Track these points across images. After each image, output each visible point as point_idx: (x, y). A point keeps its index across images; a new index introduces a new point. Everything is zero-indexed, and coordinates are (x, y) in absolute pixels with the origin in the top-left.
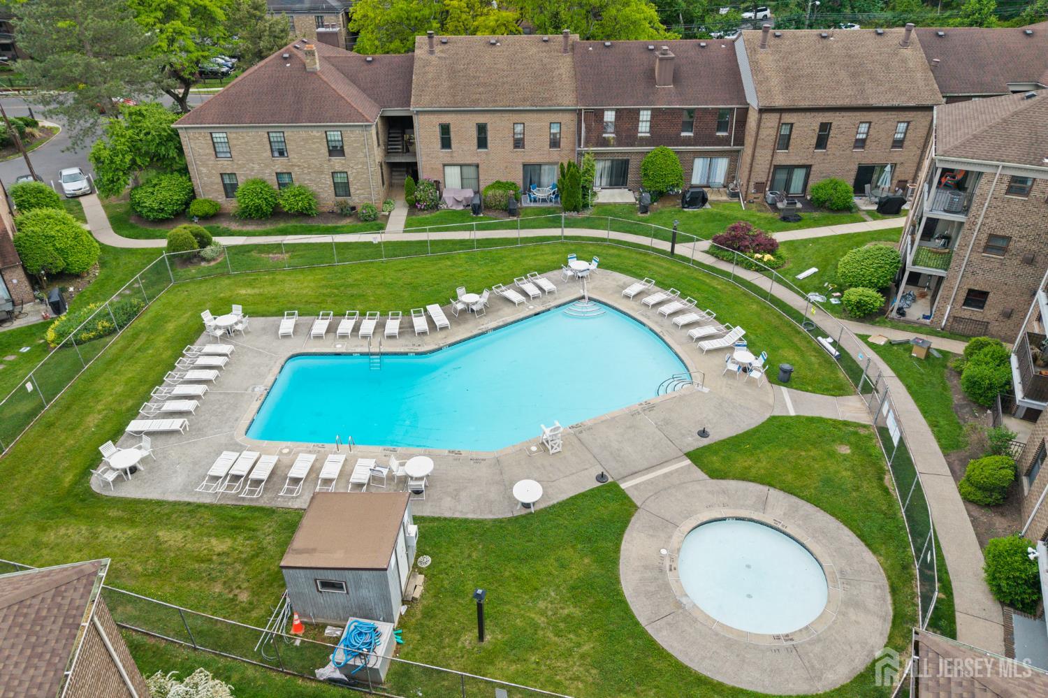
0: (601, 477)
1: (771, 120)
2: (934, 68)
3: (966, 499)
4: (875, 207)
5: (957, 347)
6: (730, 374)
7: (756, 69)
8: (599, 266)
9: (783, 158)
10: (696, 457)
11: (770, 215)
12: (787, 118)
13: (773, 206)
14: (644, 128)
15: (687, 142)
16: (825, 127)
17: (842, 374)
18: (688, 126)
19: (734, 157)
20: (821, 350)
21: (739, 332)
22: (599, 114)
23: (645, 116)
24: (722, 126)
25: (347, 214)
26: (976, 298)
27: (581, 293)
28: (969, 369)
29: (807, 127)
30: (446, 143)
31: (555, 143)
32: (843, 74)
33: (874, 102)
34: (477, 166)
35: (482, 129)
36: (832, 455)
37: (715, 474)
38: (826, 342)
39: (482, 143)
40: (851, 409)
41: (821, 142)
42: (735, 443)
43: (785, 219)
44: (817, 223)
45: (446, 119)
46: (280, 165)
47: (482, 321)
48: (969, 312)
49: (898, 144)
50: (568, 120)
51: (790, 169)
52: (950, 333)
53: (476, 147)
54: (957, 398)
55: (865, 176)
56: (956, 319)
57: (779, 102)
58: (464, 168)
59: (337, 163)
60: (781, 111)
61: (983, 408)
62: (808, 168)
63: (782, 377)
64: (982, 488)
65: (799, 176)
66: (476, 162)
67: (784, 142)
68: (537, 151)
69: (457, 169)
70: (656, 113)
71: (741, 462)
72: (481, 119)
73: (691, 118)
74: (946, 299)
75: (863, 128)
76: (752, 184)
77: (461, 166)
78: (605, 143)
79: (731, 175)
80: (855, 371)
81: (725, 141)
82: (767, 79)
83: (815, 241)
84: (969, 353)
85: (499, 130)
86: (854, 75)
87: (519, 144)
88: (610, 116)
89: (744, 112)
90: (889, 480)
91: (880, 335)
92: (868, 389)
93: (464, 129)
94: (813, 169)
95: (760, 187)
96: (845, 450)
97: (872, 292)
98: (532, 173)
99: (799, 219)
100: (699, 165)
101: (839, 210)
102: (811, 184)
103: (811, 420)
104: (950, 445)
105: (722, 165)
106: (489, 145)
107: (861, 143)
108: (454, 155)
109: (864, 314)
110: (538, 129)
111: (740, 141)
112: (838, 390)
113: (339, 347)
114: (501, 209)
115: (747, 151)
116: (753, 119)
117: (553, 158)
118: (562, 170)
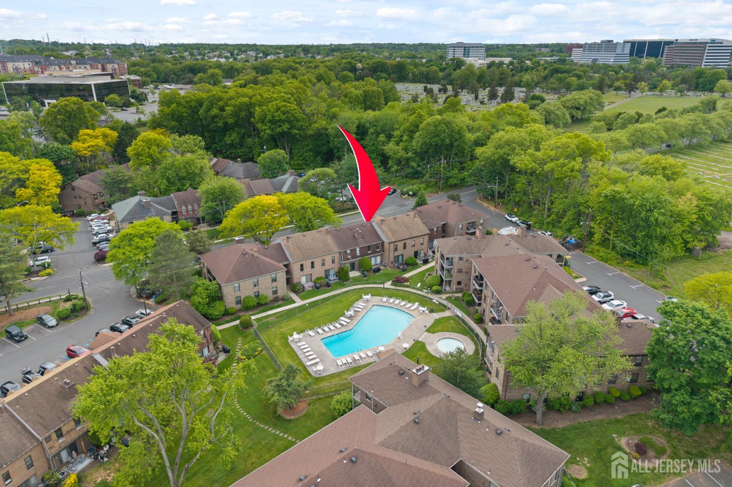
0: (414, 340)
1: (392, 245)
2: (424, 223)
3: (476, 323)
4: (422, 262)
5: (460, 295)
6: (421, 314)
7: (383, 232)
8: (372, 296)
9: (396, 254)
10: (428, 331)
11: (398, 270)
12: (396, 244)
13: (398, 268)
14: (358, 253)
15: (370, 254)
16: (405, 244)
17: (442, 307)
18: (369, 250)
19: (382, 256)
20: (434, 303)
21: (417, 304)
22: (346, 252)
23: (358, 249)
24: (378, 248)
25: (278, 301)
26: (459, 283)
27: (372, 304)
28: (465, 299)
29: (400, 245)
30: (302, 269)
31: (333, 262)
32: (404, 229)
33: (415, 235)
35: (312, 263)
36: (450, 323)
37: (433, 333)
38: (434, 301)
39: (313, 267)
40: (447, 314)
41: (405, 248)
42: (432, 326)
43: (403, 271)
44: (411, 270)
45: (302, 263)
46: (256, 289)
47: (357, 318)
48: (459, 287)
49: (422, 244)
50: (336, 255)
51: (398, 256)
52: (456, 292)
53: (311, 269)
54: (465, 306)
55: (416, 254)
56: (456, 289)
57: (393, 240)
59: (274, 284)
60: (394, 242)
61: (470, 306)
62: (402, 255)
63: (432, 311)
64: (477, 320)
65: (400, 258)
66: (311, 273)
67: (396, 250)
68: (329, 265)
69: (305, 277)
70: (361, 249)
71: (436, 329)
72: (312, 260)
73: (369, 248)
74: (453, 285)
75: (413, 242)
76: (389, 262)
77: (306, 275)
78: (349, 259)
79: (382, 261)
80: (445, 306)
81: (380, 252)
82: (387, 234)
83: (414, 275)
84: (463, 296)
85: (318, 262)
86: (407, 229)
87: (323, 264)
88: (348, 252)
89: (383, 243)
90: (462, 324)
91: (444, 296)
92: (449, 309)
93: (307, 264)
94: (404, 255)
95: (392, 263)
96: (452, 321)
97: (438, 287)
98: (327, 272)
99: (406, 270)
100: (373, 259)
101: (415, 265)
102: (404, 259)
103: (443, 318)
104: (468, 315)
105: (379, 258)
106: (315, 267)
107: (414, 246)
108: (305, 272)
109: (438, 292)
110: (328, 259)
111: (383, 251)
112: (443, 311)
113: (330, 334)
114: (324, 286)
115: (386, 253)
116: (386, 245)
117: (333, 267)
118: (336, 270)
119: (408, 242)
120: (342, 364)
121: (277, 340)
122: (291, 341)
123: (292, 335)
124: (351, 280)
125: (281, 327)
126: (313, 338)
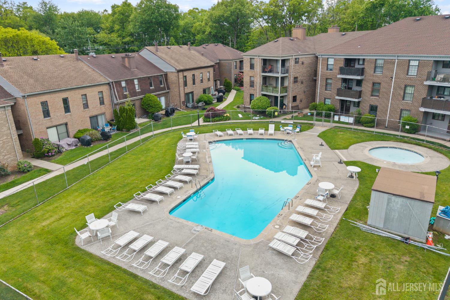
0: (340, 162)
1: (181, 75)
2: (203, 55)
4: (216, 101)
7: (164, 59)
9: (188, 90)
12: (185, 74)
14: (137, 88)
15: (154, 91)
16: (193, 76)
18: (151, 84)
19: (167, 95)
23: (136, 82)
24: (161, 82)
26: (295, 99)
27: (207, 142)
29: (190, 77)
30: (47, 114)
31: (102, 103)
32: (186, 58)
33: (202, 65)
34: (66, 124)
35: (65, 101)
37: (346, 148)
39: (67, 109)
40: (320, 128)
41: (194, 82)
45: (44, 98)
48: (294, 104)
49: (209, 79)
50: (105, 89)
51: (189, 94)
53: (64, 113)
55: (205, 93)
56: (292, 107)
58: (58, 127)
60: (183, 71)
62: (192, 93)
65: (191, 96)
66: (65, 122)
67: (185, 84)
68: (95, 108)
69: (55, 129)
70: (139, 80)
71: (341, 144)
72: (65, 95)
73: (150, 81)
74: (289, 102)
75: (201, 75)
76: (181, 102)
77: (56, 126)
78: (126, 97)
79: (168, 103)
82: (170, 61)
85: (75, 99)
86: (189, 58)
87: (86, 106)
88: (124, 84)
89: (166, 76)
90: (359, 131)
91: (287, 117)
93: (56, 103)
94: (194, 93)
95: (183, 103)
97: (273, 107)
98: (94, 119)
101: (211, 103)
102: (195, 99)
103: (324, 133)
105: (163, 100)
106: (71, 110)
107: (202, 81)
108: (53, 120)
110: (93, 95)
111: (168, 87)
113: (180, 197)
114: (98, 140)
115: (174, 90)
116: (172, 78)
117: (103, 111)
118: (109, 115)
119: (196, 72)
120: (293, 250)
121: (34, 254)
122: (88, 241)
123: (84, 226)
124: (140, 128)
125: (34, 220)
126: (146, 217)
